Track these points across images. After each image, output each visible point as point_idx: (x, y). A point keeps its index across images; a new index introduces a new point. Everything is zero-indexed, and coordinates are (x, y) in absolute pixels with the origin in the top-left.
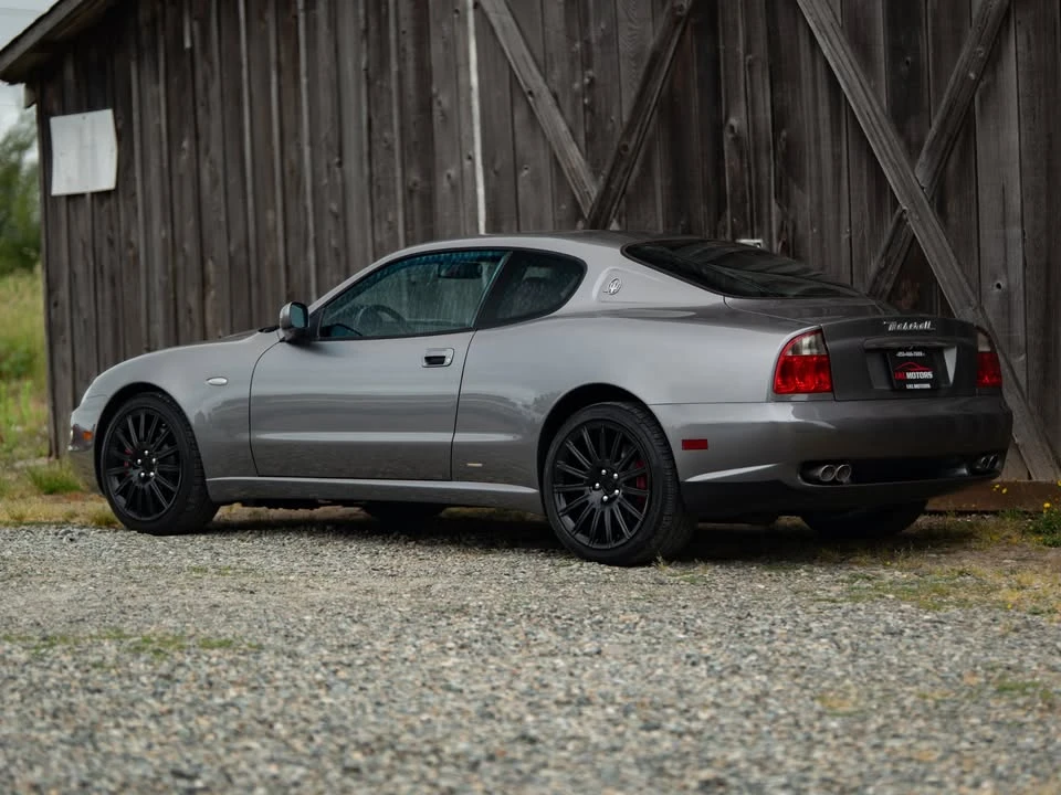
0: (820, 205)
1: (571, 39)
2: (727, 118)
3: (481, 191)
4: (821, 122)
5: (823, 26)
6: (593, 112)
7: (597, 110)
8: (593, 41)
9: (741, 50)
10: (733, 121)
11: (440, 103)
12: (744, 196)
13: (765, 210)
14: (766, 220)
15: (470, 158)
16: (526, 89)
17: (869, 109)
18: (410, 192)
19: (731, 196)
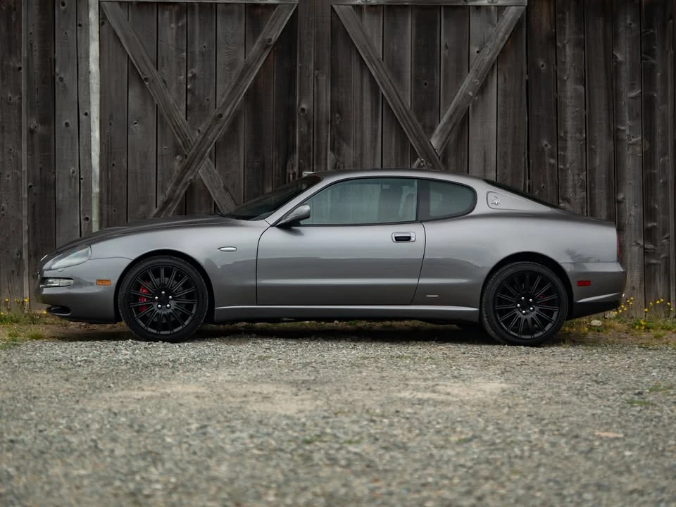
0: (362, 155)
1: (178, 49)
2: (300, 105)
3: (96, 134)
4: (364, 111)
5: (372, 60)
6: (193, 94)
7: (197, 93)
8: (197, 52)
9: (312, 67)
10: (304, 106)
11: (61, 79)
12: (309, 147)
13: (323, 156)
14: (323, 161)
15: (86, 114)
16: (143, 77)
17: (401, 106)
18: (31, 132)
19: (300, 148)
